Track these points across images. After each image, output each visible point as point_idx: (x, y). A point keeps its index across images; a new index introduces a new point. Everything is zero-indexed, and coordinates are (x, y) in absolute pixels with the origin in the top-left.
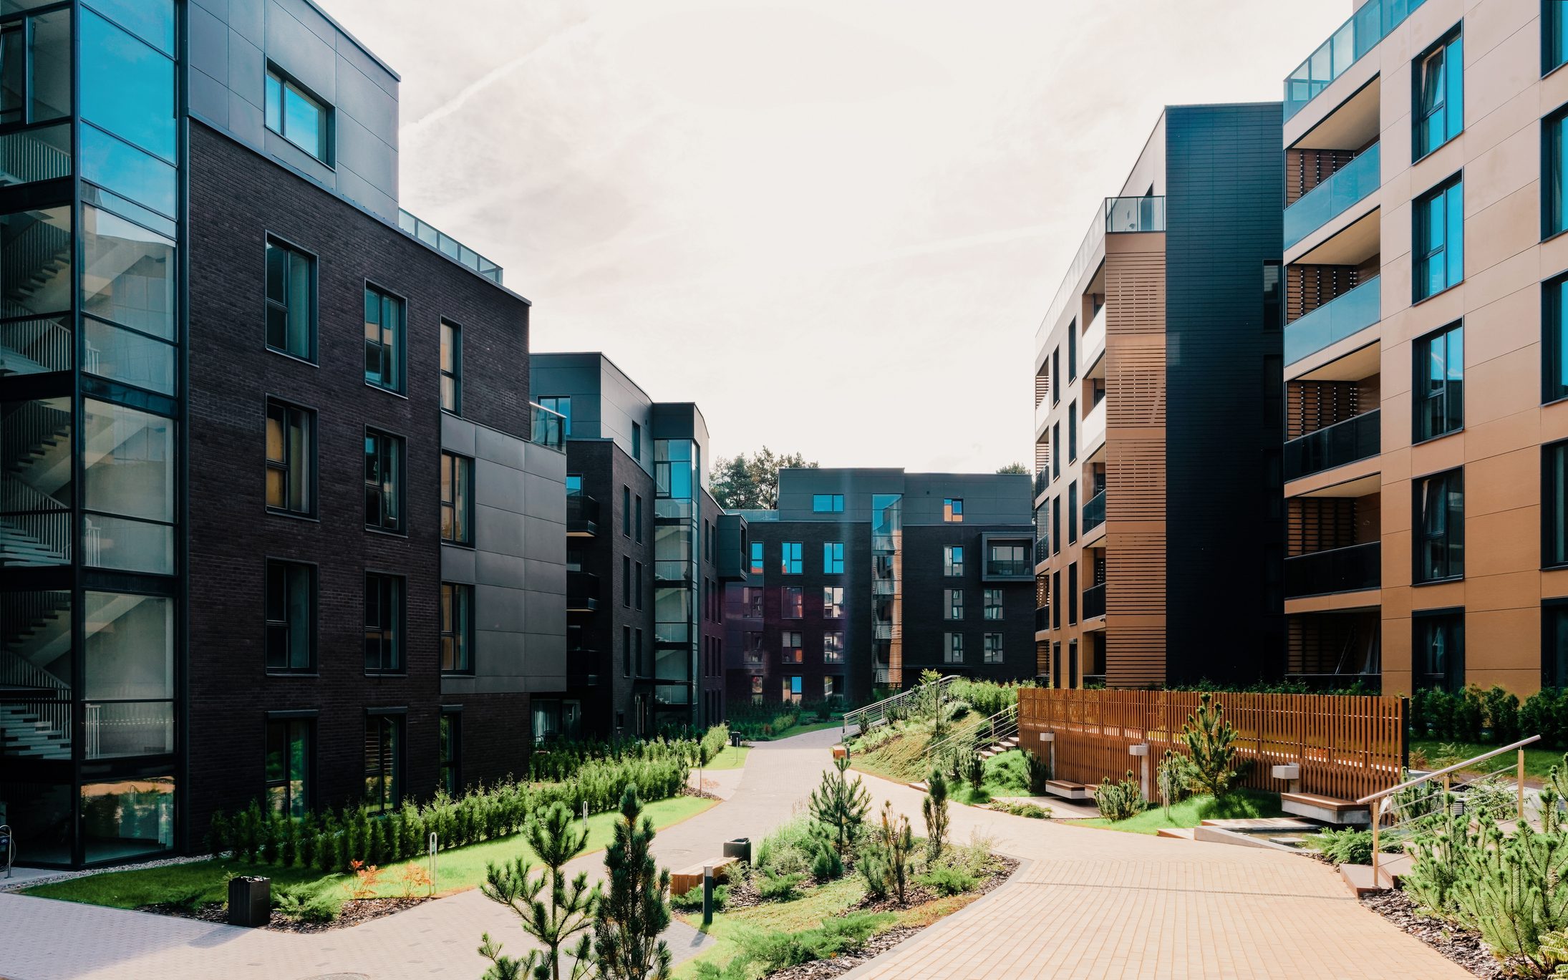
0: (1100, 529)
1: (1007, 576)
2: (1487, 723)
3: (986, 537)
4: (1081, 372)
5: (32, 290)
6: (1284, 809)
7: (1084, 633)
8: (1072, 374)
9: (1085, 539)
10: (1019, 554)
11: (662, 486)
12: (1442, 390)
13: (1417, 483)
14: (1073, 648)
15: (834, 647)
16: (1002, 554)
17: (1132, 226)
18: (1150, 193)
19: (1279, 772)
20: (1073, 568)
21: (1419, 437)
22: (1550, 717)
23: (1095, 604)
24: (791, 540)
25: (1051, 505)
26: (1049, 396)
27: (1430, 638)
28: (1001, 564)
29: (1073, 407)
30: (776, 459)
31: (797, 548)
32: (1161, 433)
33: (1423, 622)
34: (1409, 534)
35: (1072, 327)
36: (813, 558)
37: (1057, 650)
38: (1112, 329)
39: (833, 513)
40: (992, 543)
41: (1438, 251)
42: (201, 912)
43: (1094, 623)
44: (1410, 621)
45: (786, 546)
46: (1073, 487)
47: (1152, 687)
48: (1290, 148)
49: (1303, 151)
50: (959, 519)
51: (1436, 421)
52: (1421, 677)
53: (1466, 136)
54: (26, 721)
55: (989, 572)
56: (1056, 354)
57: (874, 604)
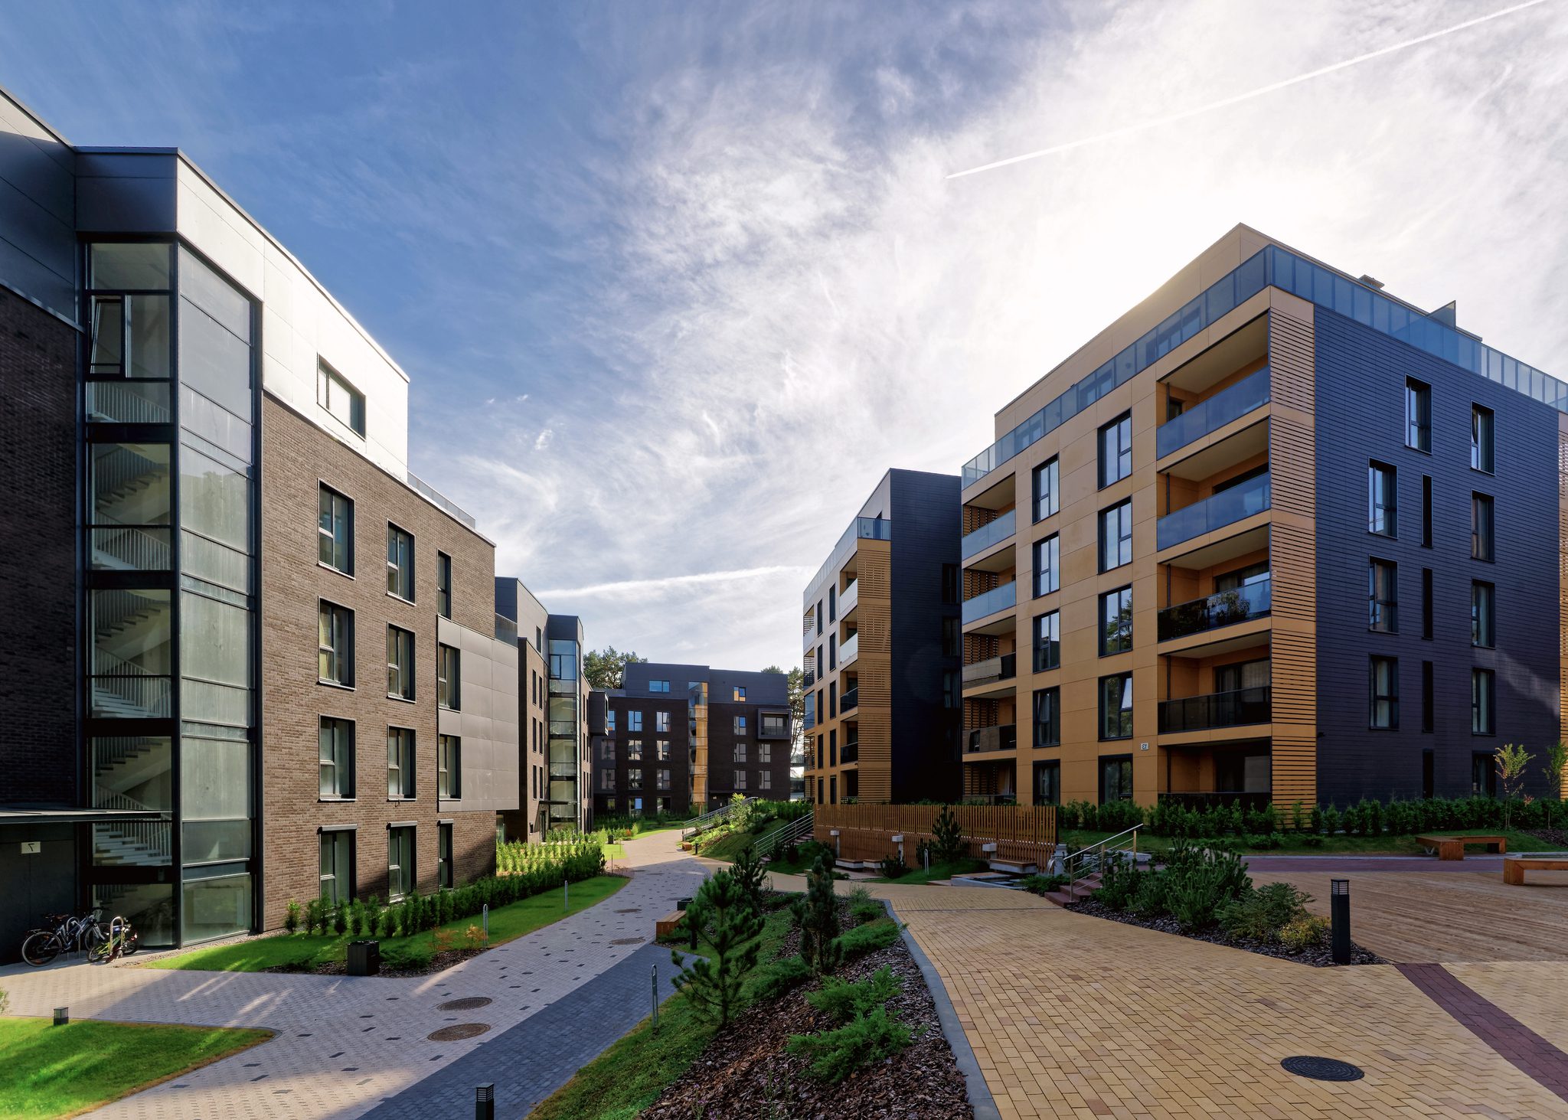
0: (854, 711)
1: (773, 735)
2: (1081, 820)
3: (761, 711)
4: (839, 617)
5: (110, 502)
6: (991, 867)
7: (842, 772)
8: (832, 618)
9: (841, 717)
10: (780, 721)
11: (555, 671)
12: (1048, 645)
13: (1035, 693)
14: (833, 781)
15: (663, 779)
16: (769, 722)
17: (867, 534)
18: (880, 516)
19: (986, 848)
20: (833, 733)
21: (1036, 670)
22: (1112, 816)
23: (850, 754)
24: (635, 709)
25: (816, 694)
26: (815, 628)
27: (1041, 776)
28: (770, 729)
29: (833, 637)
30: (619, 655)
31: (639, 715)
32: (888, 657)
33: (1039, 767)
34: (1032, 720)
35: (832, 590)
36: (649, 721)
37: (821, 782)
38: (861, 594)
39: (662, 693)
40: (764, 716)
41: (1045, 572)
42: (317, 970)
43: (850, 766)
44: (1032, 767)
45: (631, 713)
46: (833, 685)
47: (884, 803)
48: (965, 505)
49: (971, 507)
50: (743, 699)
51: (1045, 661)
52: (1037, 798)
53: (1061, 513)
54: (111, 837)
55: (762, 734)
56: (820, 604)
57: (690, 751)
